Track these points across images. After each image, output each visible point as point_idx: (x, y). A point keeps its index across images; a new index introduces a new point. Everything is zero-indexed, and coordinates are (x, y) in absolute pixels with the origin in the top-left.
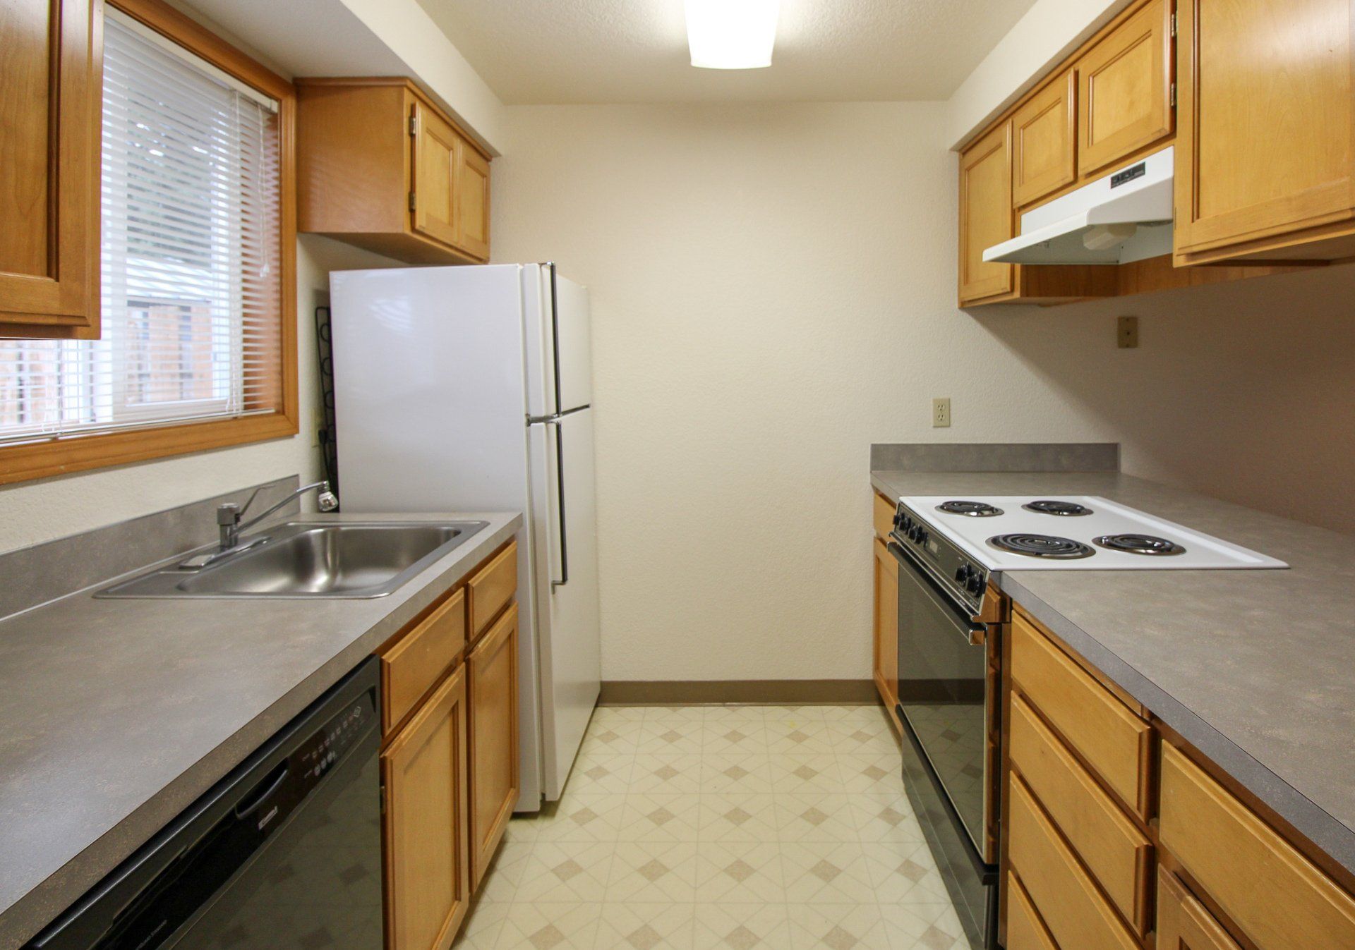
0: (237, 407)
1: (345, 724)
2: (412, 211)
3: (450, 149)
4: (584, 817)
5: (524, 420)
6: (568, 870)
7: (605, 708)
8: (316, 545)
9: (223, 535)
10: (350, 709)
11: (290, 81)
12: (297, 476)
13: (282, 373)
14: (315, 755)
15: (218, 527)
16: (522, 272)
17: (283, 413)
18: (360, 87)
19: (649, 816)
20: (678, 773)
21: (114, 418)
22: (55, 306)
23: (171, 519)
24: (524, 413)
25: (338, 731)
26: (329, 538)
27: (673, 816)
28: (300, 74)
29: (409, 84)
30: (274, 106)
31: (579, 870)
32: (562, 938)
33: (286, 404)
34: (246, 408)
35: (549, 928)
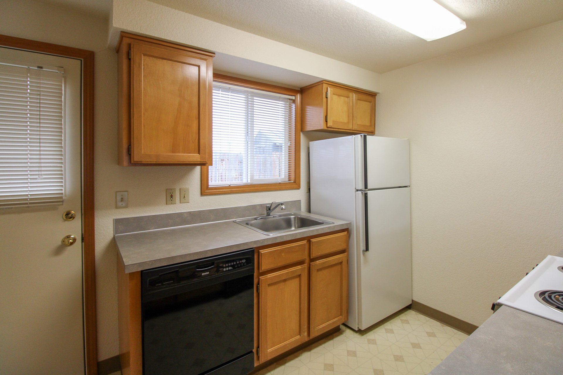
0: (287, 180)
1: (238, 262)
2: (326, 121)
3: (348, 97)
4: (373, 342)
5: (354, 190)
6: (352, 354)
7: (414, 312)
8: (293, 220)
9: (267, 213)
10: (241, 259)
11: (299, 90)
12: (300, 200)
13: (295, 171)
14: (224, 266)
15: (266, 211)
16: (355, 137)
17: (295, 183)
18: (313, 87)
19: (394, 356)
20: (421, 348)
21: (250, 181)
22: (199, 160)
23: (258, 207)
24: (354, 188)
25: (235, 263)
26: (296, 219)
27: (404, 361)
28: (301, 87)
29: (324, 82)
30: (293, 98)
31: (355, 356)
32: (333, 370)
33: (296, 180)
34: (289, 180)
35: (332, 365)
